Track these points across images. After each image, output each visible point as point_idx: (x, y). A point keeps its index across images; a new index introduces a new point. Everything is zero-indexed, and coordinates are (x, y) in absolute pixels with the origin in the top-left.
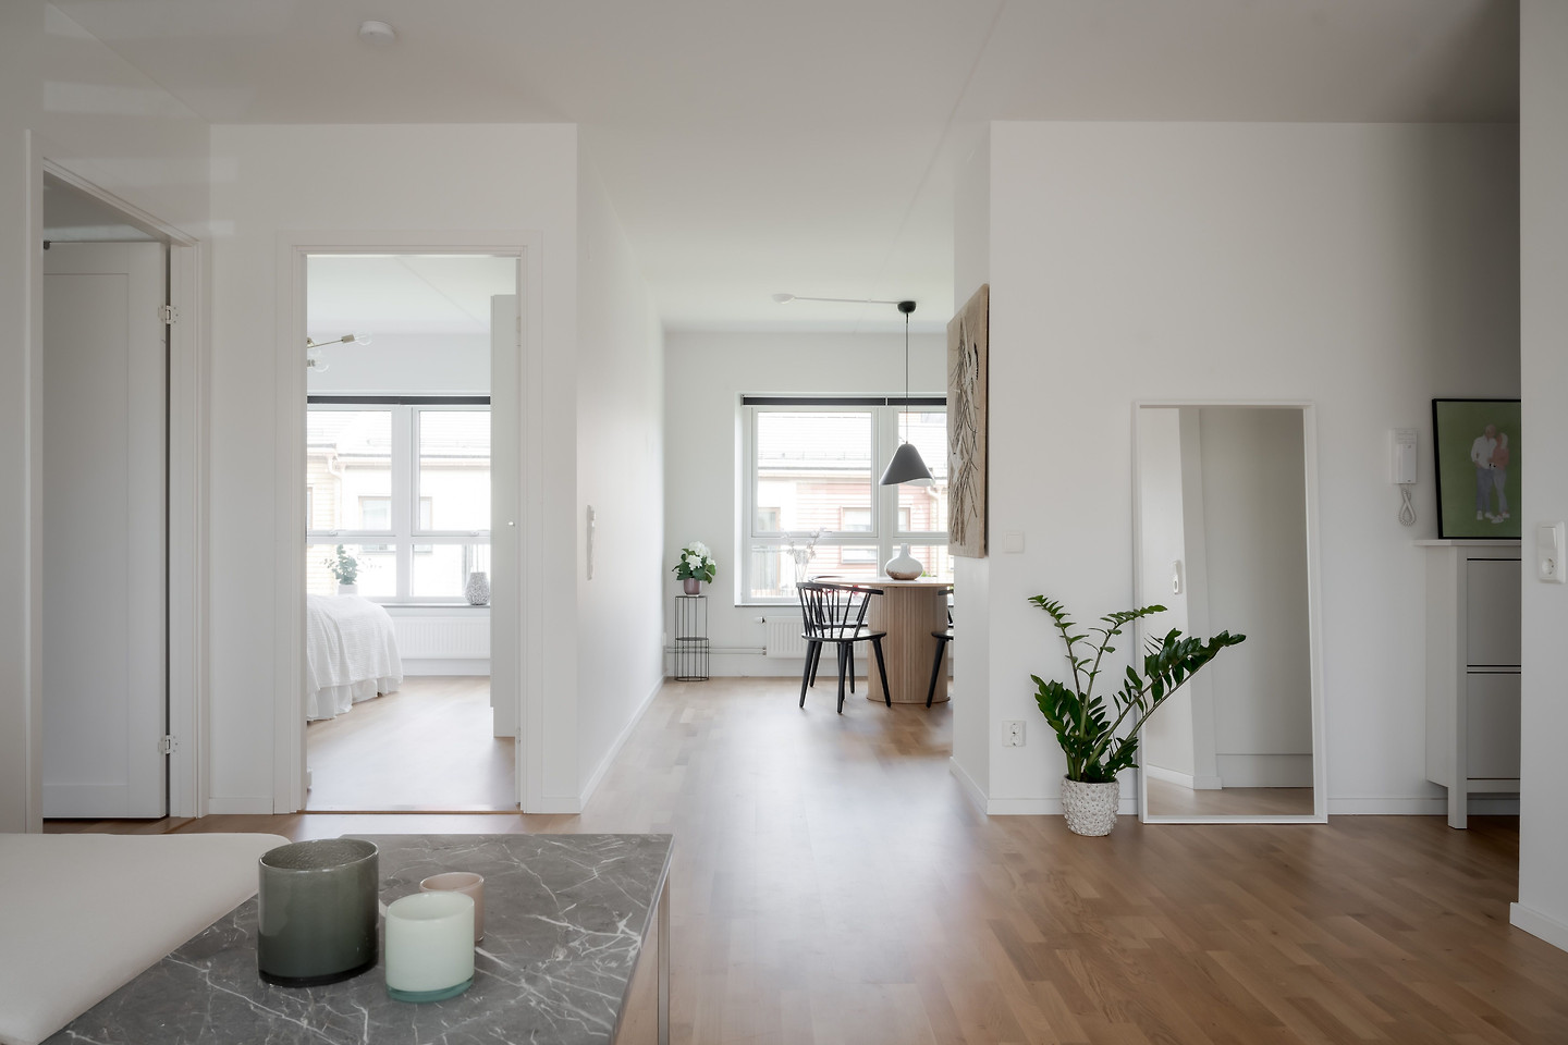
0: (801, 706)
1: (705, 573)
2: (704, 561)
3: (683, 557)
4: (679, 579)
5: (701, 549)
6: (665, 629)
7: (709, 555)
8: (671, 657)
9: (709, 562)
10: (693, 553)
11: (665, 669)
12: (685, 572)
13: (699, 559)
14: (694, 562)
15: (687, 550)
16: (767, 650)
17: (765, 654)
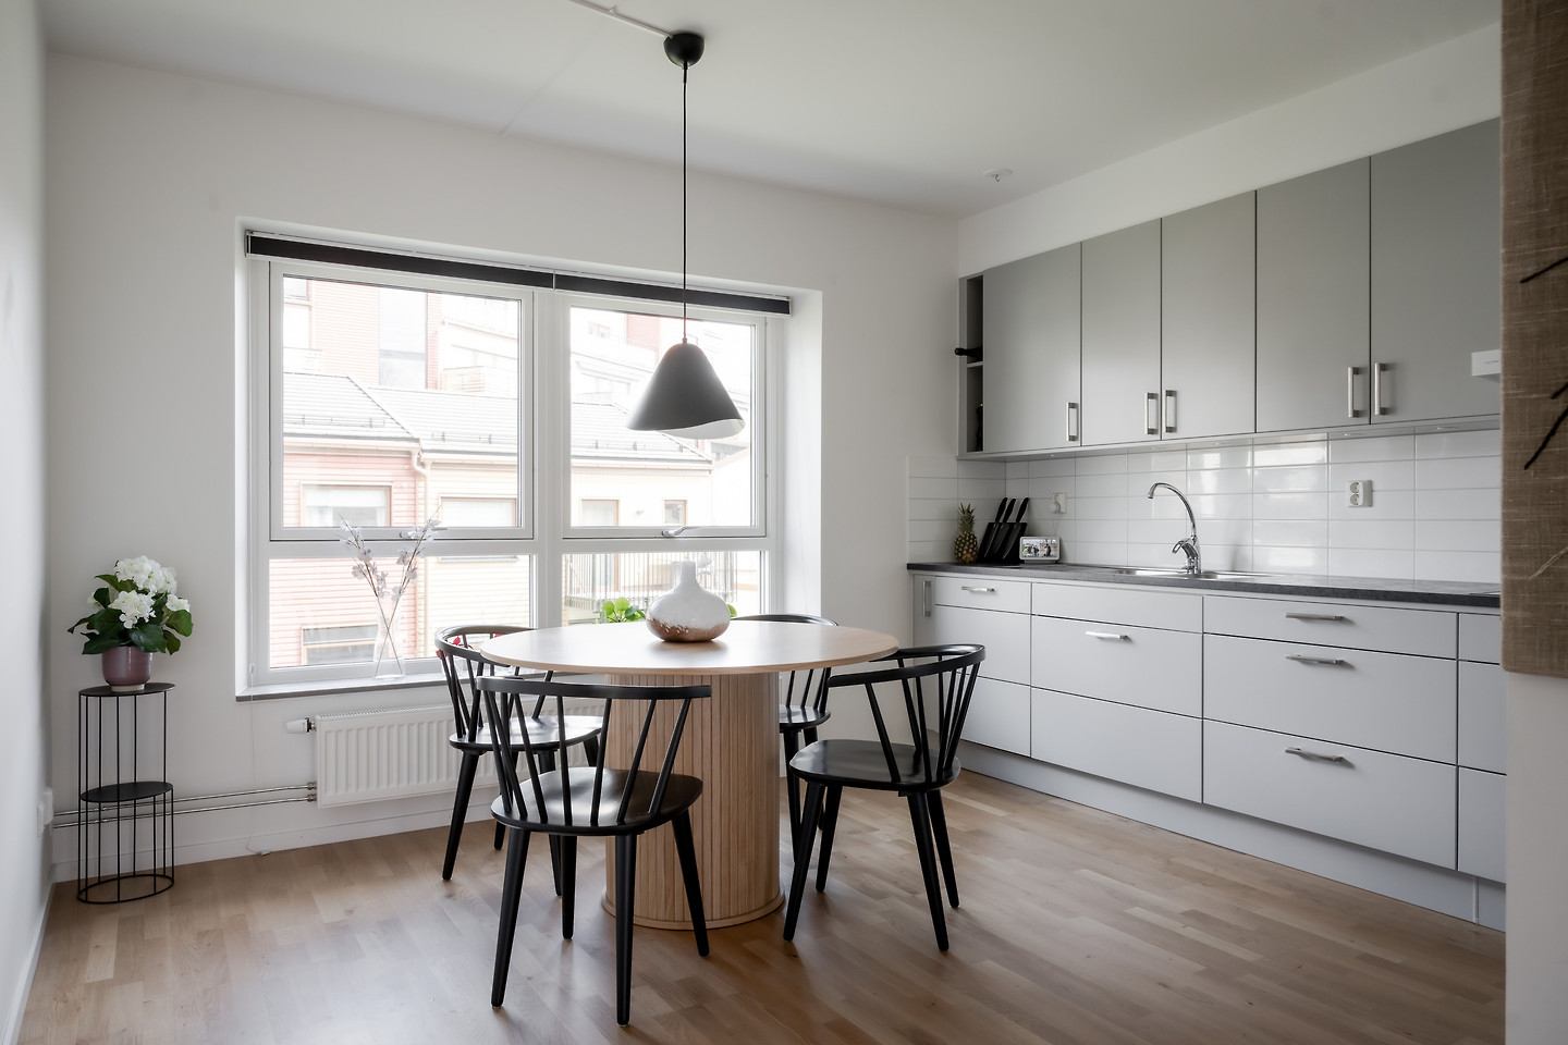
0: (497, 1000)
1: (167, 629)
2: (160, 600)
3: (102, 596)
4: (88, 650)
5: (150, 572)
6: (48, 775)
7: (172, 587)
8: (67, 837)
9: (174, 604)
10: (130, 586)
11: (48, 865)
12: (106, 633)
13: (148, 601)
14: (132, 608)
15: (111, 579)
16: (320, 792)
17: (312, 799)
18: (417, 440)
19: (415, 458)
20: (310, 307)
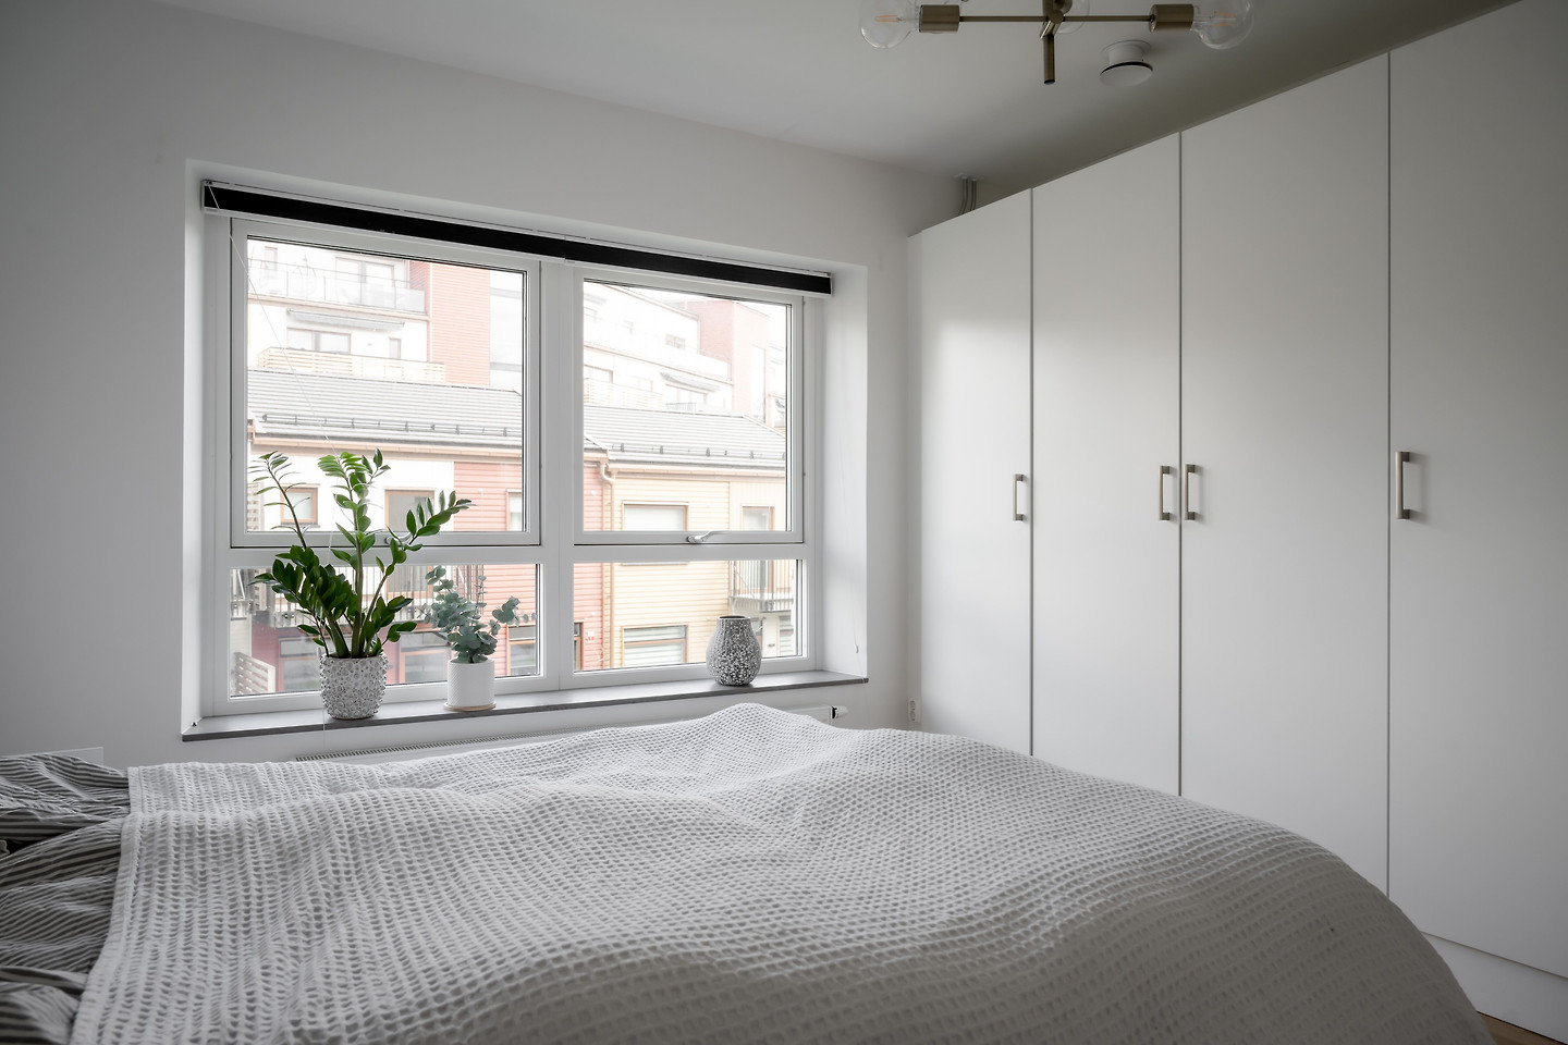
18: (604, 451)
19: (603, 467)
20: (428, 322)
